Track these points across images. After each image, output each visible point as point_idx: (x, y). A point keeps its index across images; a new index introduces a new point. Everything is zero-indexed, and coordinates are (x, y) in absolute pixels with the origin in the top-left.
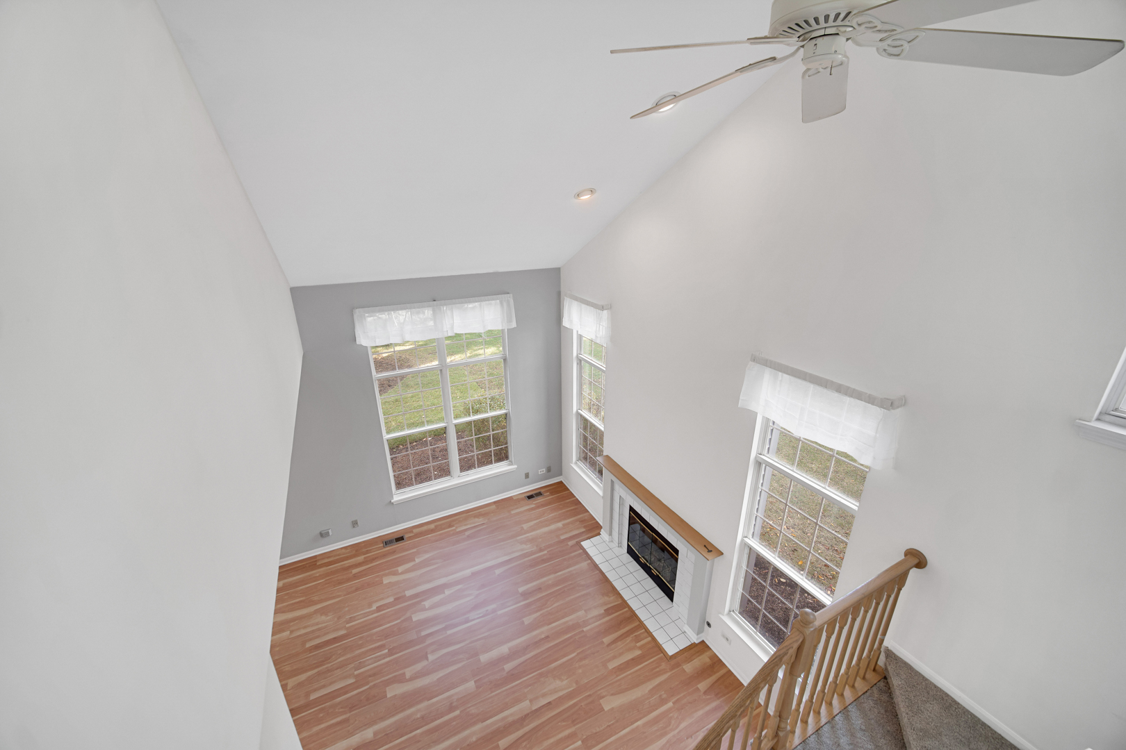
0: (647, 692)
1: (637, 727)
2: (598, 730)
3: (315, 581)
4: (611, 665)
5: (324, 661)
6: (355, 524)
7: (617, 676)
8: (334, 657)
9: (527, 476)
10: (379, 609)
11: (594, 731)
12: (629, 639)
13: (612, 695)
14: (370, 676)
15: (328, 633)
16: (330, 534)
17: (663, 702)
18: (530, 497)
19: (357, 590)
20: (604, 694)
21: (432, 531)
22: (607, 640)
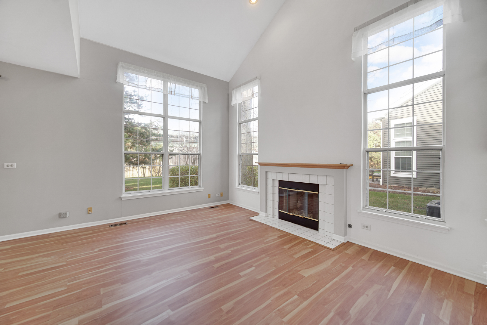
0: (330, 265)
1: (336, 282)
2: (307, 287)
3: (44, 243)
4: (296, 256)
5: (35, 281)
6: (89, 210)
7: (304, 260)
8: (47, 277)
9: (209, 196)
10: (100, 251)
11: (305, 288)
12: (301, 245)
13: (306, 269)
14: (84, 284)
15: (47, 265)
16: (68, 215)
17: (345, 268)
18: (211, 208)
19: (82, 244)
20: (300, 269)
21: (147, 220)
22: (286, 247)
